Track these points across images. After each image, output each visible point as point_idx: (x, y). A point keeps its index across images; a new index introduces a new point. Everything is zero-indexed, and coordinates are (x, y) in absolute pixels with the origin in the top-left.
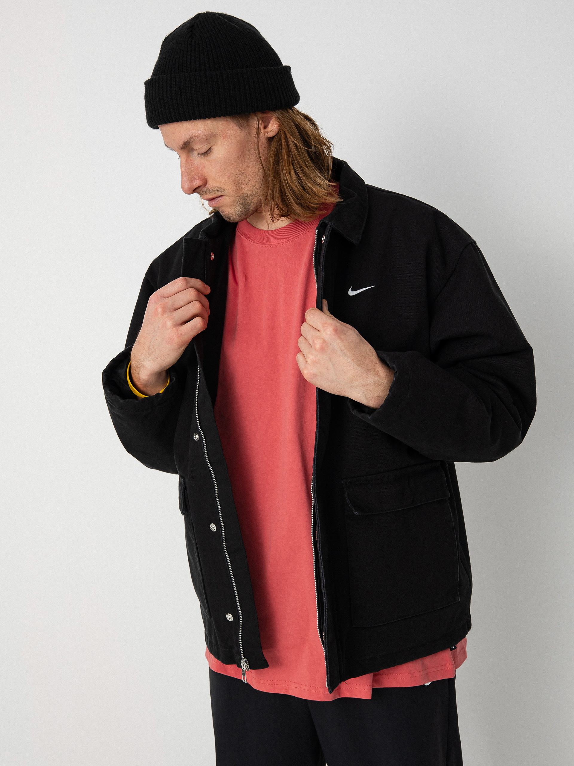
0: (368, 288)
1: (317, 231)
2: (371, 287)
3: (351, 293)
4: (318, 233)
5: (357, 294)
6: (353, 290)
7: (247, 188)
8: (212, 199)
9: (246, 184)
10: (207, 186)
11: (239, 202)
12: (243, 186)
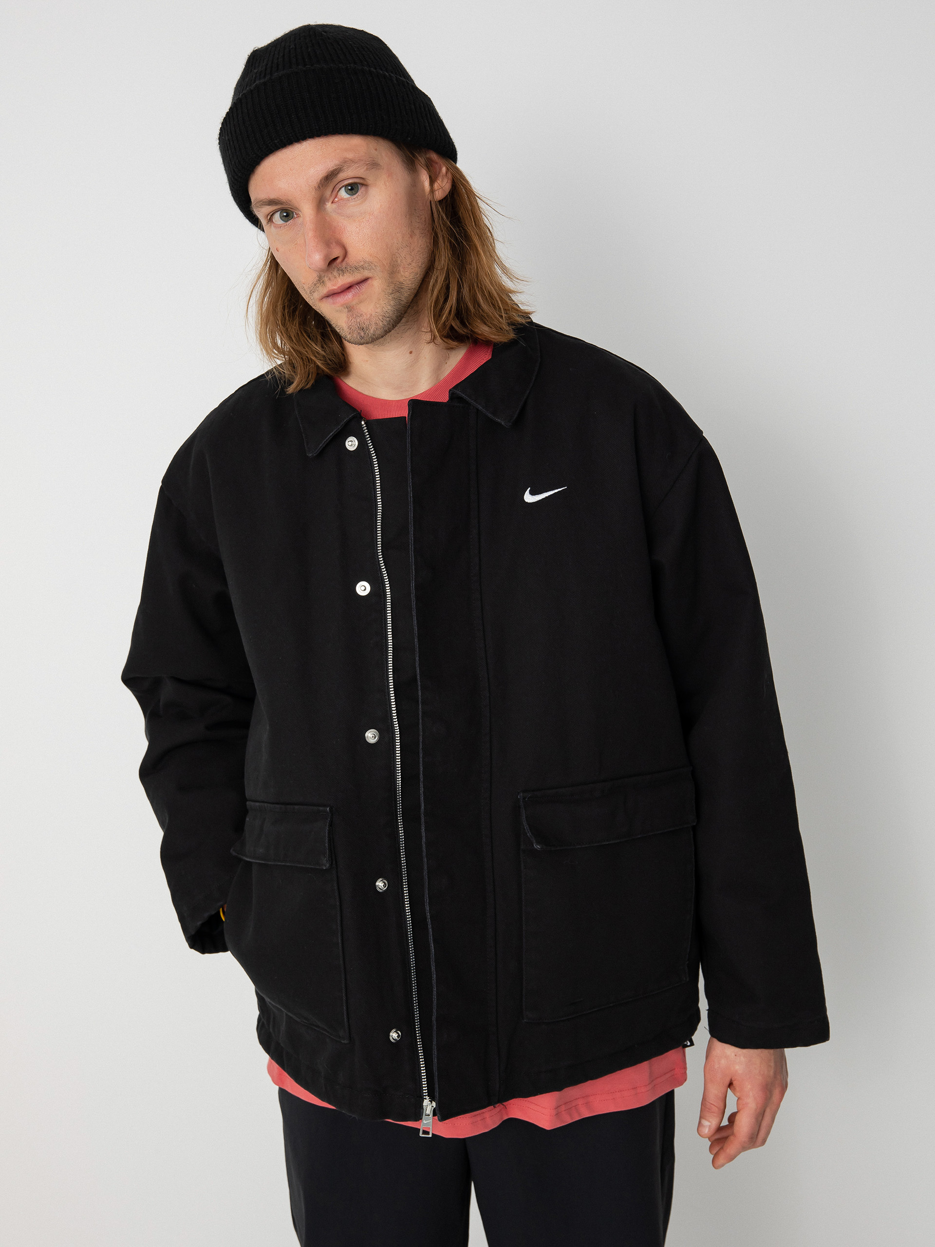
0: (556, 491)
2: (561, 489)
3: (529, 498)
5: (540, 500)
6: (532, 493)
7: (407, 274)
8: (349, 288)
9: (407, 266)
10: (346, 259)
11: (392, 295)
12: (402, 270)
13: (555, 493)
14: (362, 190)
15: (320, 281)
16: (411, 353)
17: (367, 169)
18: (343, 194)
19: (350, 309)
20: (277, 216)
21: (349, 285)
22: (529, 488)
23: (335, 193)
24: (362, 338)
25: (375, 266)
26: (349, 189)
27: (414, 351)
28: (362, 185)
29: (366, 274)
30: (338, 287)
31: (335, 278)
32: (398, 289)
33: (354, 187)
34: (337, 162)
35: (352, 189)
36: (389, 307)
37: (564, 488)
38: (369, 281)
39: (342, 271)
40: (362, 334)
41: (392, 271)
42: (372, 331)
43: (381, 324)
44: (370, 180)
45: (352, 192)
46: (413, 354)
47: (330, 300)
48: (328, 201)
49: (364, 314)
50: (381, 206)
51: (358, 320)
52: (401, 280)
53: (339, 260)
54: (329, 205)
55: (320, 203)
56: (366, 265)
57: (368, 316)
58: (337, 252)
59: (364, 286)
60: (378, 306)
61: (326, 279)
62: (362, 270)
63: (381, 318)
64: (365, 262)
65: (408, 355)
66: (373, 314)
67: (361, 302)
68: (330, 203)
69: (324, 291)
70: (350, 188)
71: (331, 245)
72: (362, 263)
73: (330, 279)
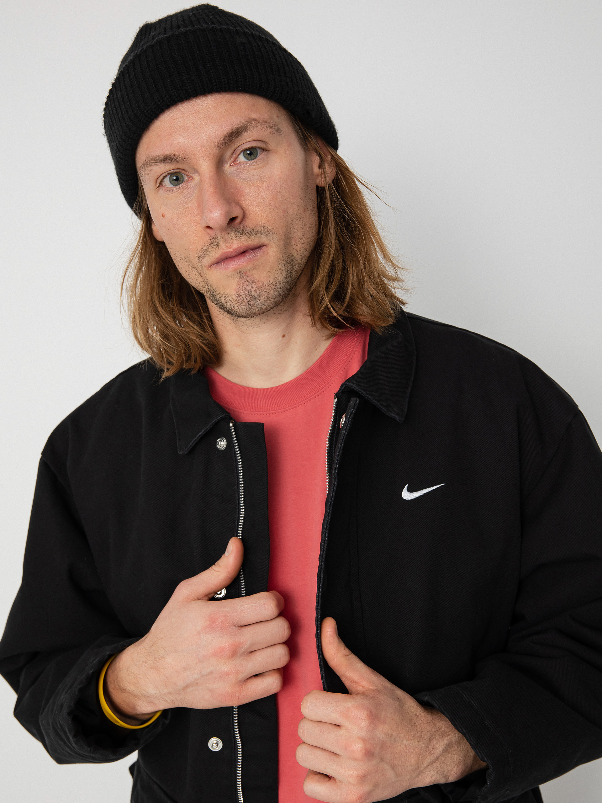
0: (435, 487)
1: (336, 400)
2: (440, 486)
3: (407, 495)
4: (337, 404)
5: (418, 497)
6: (410, 490)
7: (298, 248)
8: (243, 252)
9: (298, 240)
10: (243, 222)
11: (285, 267)
12: (294, 243)
13: (434, 489)
14: (261, 156)
15: (214, 242)
16: (284, 336)
17: (271, 133)
18: (242, 158)
19: (243, 274)
20: (167, 181)
21: (243, 250)
22: (407, 485)
23: (235, 156)
24: (251, 307)
25: (273, 233)
26: (248, 154)
27: (286, 335)
28: (264, 150)
29: (263, 239)
30: (234, 250)
31: (232, 239)
32: (290, 261)
33: (253, 151)
34: (243, 120)
35: (250, 154)
36: (281, 278)
37: (442, 485)
38: (264, 249)
39: (240, 233)
40: (252, 303)
41: (287, 242)
42: (263, 300)
43: (273, 293)
44: (272, 145)
45: (251, 157)
46: (285, 338)
47: (221, 265)
48: (227, 162)
49: (256, 281)
50: (281, 172)
51: (250, 287)
52: (293, 253)
53: (238, 221)
54: (227, 167)
55: (219, 163)
56: (264, 230)
57: (261, 284)
58: (237, 212)
59: (259, 254)
60: (271, 275)
61: (221, 240)
62: (260, 235)
63: (273, 287)
64: (263, 227)
65: (280, 338)
66: (266, 282)
67: (255, 268)
68: (229, 165)
69: (216, 254)
70: (248, 152)
71: (231, 204)
72: (260, 228)
73: (225, 240)
